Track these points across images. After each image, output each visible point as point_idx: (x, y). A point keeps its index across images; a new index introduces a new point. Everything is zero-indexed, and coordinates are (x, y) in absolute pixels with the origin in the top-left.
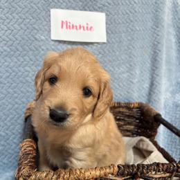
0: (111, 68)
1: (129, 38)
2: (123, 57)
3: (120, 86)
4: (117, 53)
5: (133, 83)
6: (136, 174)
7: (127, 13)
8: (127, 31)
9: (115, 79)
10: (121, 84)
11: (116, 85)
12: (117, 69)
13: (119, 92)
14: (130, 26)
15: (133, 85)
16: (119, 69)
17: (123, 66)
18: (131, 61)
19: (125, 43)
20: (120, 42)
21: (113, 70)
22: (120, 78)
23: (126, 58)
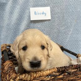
1: (67, 15)
2: (64, 23)
4: (62, 22)
5: (68, 34)
6: (65, 70)
7: (67, 6)
8: (67, 13)
13: (61, 38)
15: (68, 35)
17: (63, 27)
19: (65, 17)
21: (59, 28)
22: (61, 32)
23: (65, 24)
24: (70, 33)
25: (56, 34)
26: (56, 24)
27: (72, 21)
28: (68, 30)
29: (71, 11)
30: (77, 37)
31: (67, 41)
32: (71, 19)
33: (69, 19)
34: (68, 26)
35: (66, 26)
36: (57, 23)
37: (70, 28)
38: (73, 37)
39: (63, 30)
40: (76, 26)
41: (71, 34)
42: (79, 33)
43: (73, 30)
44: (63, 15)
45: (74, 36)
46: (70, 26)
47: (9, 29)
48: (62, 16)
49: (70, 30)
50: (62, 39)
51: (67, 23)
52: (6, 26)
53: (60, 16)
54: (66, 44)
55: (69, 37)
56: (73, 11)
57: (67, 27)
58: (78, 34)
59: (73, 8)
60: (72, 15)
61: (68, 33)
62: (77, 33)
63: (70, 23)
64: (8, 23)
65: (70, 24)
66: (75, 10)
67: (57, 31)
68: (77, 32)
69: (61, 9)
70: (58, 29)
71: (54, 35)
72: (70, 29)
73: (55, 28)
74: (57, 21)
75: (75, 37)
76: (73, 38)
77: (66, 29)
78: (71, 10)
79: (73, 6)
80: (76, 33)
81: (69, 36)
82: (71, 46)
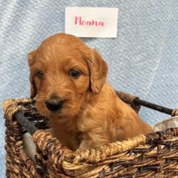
0: (127, 57)
1: (146, 30)
2: (139, 47)
3: (136, 75)
4: (134, 43)
5: (151, 71)
7: (144, 7)
8: (144, 23)
9: (131, 67)
10: (137, 73)
11: (132, 73)
12: (133, 58)
13: (135, 80)
14: (148, 19)
16: (135, 58)
17: (139, 55)
18: (148, 51)
19: (141, 34)
20: (137, 33)
22: (136, 67)
23: (143, 48)
24: (156, 69)
25: (123, 71)
26: (121, 50)
27: (156, 42)
28: (150, 63)
29: (155, 20)
30: (171, 77)
31: (149, 88)
32: (156, 37)
33: (150, 38)
34: (149, 53)
35: (144, 54)
36: (123, 48)
37: (155, 57)
38: (162, 78)
39: (140, 62)
40: (168, 53)
41: (158, 70)
42: (174, 68)
43: (161, 62)
44: (138, 28)
45: (163, 76)
46: (153, 54)
47: (15, 67)
48: (135, 30)
49: (155, 62)
50: (138, 83)
51: (148, 47)
52: (9, 61)
53: (129, 31)
54: (146, 94)
55: (153, 78)
56: (159, 20)
57: (148, 55)
58: (172, 70)
59: (158, 12)
60: (157, 28)
61: (151, 69)
62: (170, 69)
63: (155, 47)
64: (12, 52)
65: (152, 48)
66: (163, 18)
67: (124, 65)
68: (170, 67)
69: (132, 16)
70: (126, 60)
71: (118, 75)
72: (155, 60)
73: (121, 58)
74: (125, 43)
75: (166, 77)
76: (162, 80)
77: (144, 60)
78: (154, 17)
79: (157, 7)
80: (168, 69)
81: (153, 75)
82: (159, 97)
